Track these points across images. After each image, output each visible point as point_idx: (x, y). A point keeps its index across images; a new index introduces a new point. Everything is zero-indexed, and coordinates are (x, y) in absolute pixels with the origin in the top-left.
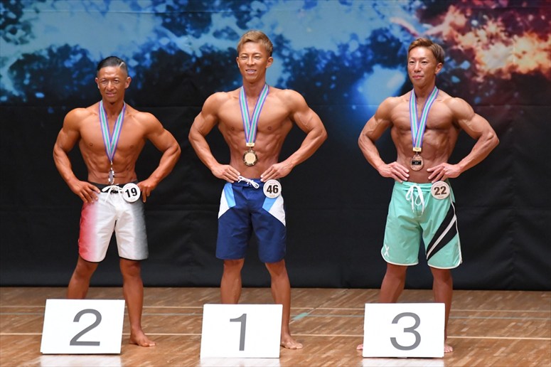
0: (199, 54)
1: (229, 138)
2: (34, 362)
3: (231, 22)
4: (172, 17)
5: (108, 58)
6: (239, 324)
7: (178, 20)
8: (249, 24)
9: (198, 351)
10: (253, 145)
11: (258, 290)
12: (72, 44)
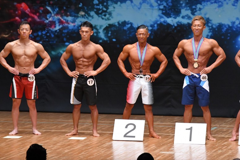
0: (176, 25)
1: (188, 57)
2: (110, 143)
3: (189, 12)
4: (165, 10)
5: (141, 26)
6: (189, 131)
7: (168, 11)
8: (196, 13)
9: (173, 141)
10: (197, 60)
11: (197, 117)
12: (127, 20)
